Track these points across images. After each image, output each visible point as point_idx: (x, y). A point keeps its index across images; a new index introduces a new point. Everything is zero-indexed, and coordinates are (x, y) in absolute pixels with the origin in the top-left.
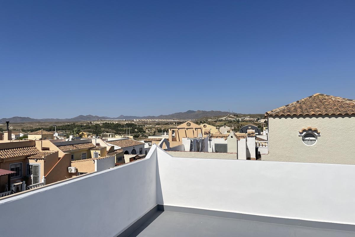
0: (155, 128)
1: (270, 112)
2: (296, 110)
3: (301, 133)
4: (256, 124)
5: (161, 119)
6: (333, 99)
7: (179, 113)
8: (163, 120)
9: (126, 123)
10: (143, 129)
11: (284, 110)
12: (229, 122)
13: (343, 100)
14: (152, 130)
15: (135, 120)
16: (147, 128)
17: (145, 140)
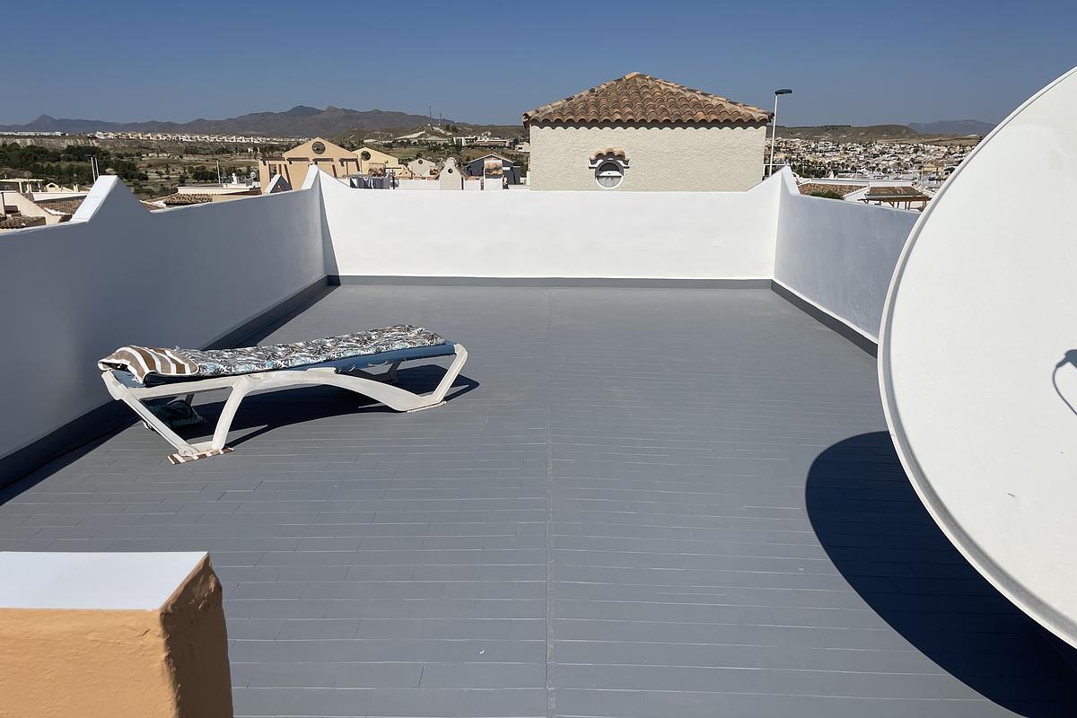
0: (180, 164)
1: (534, 112)
2: (586, 109)
3: (593, 162)
4: (511, 157)
5: (201, 133)
6: (663, 87)
7: (263, 114)
8: (210, 139)
9: (65, 147)
10: (135, 169)
11: (563, 109)
12: (430, 149)
13: (680, 91)
14: (171, 172)
15: (99, 135)
16: (152, 163)
17: (167, 199)
